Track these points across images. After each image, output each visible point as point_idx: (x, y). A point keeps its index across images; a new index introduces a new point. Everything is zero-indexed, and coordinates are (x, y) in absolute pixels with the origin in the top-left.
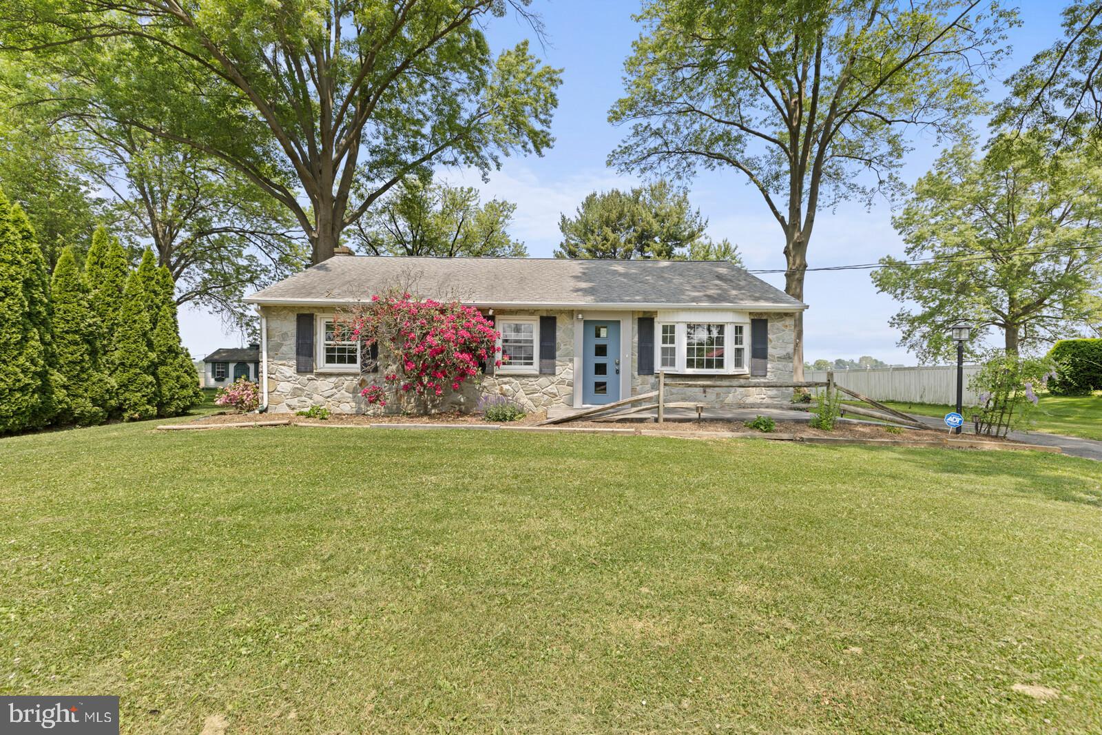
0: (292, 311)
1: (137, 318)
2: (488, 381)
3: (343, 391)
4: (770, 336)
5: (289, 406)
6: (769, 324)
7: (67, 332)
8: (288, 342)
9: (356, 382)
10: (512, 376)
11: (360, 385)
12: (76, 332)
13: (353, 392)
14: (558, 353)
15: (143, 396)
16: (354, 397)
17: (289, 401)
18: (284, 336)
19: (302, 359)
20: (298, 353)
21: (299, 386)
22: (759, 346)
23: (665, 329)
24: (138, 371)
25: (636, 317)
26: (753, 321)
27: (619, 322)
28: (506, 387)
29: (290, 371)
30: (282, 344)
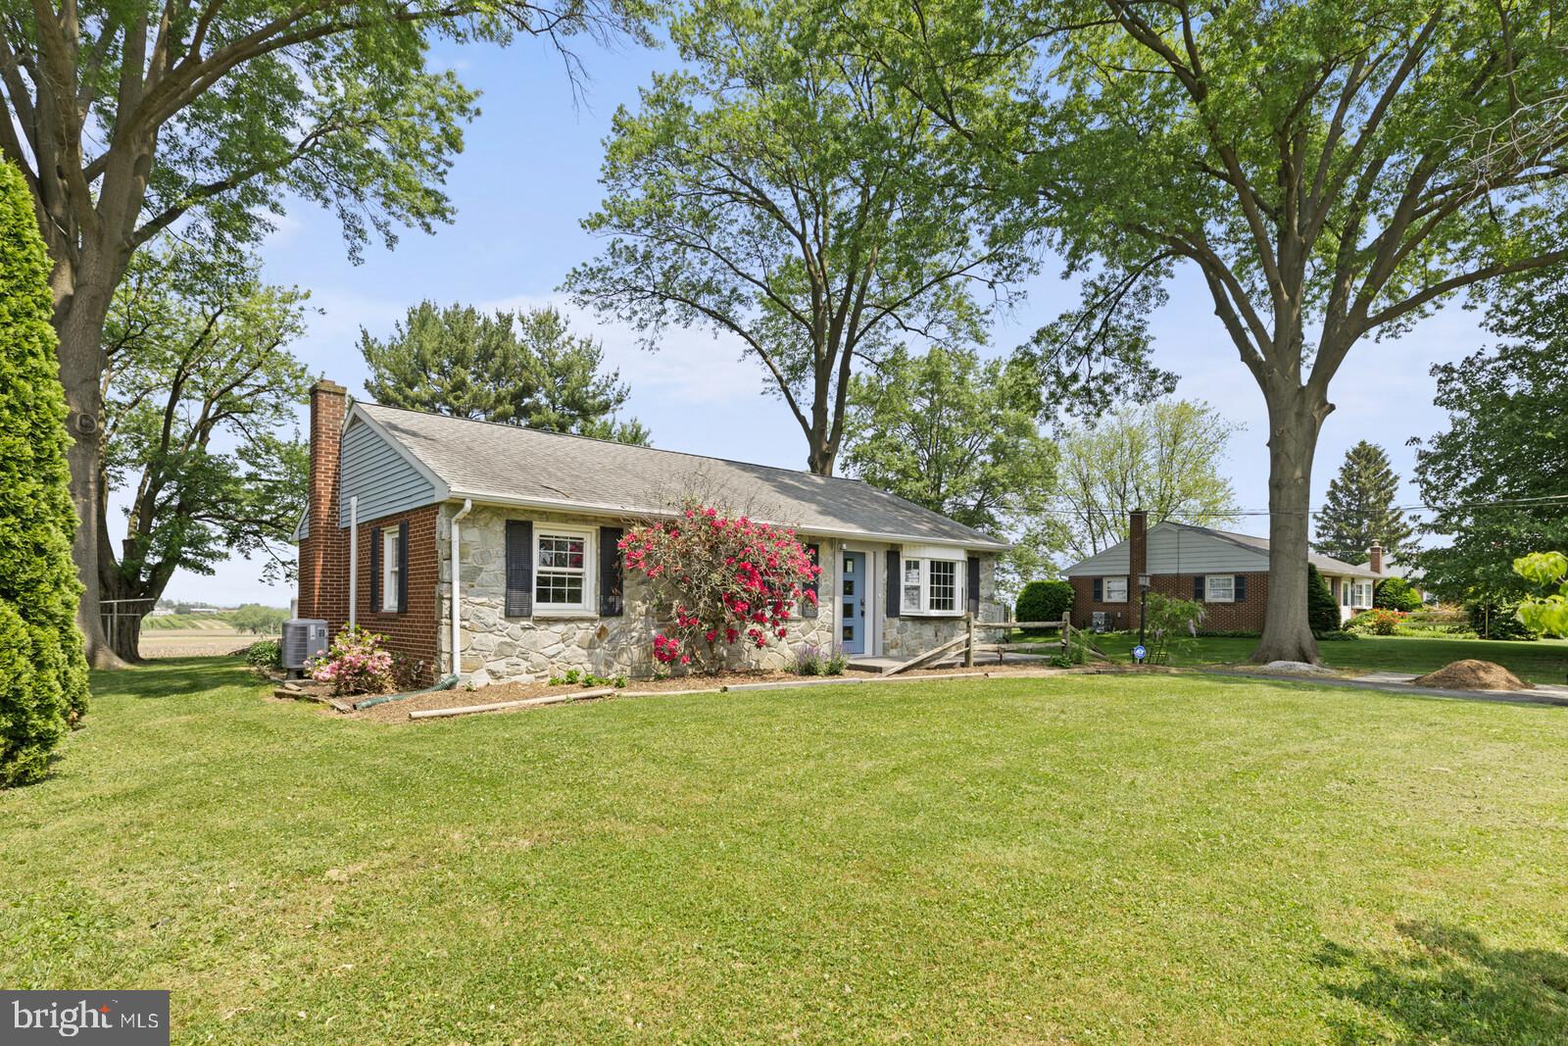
0: (498, 515)
3: (574, 646)
4: (981, 576)
5: (492, 673)
6: (981, 563)
8: (492, 567)
9: (592, 631)
11: (599, 635)
13: (589, 648)
16: (590, 655)
17: (492, 666)
18: (485, 556)
19: (516, 594)
20: (509, 586)
21: (508, 640)
23: (908, 563)
25: (885, 550)
27: (864, 553)
29: (495, 615)
30: (481, 569)
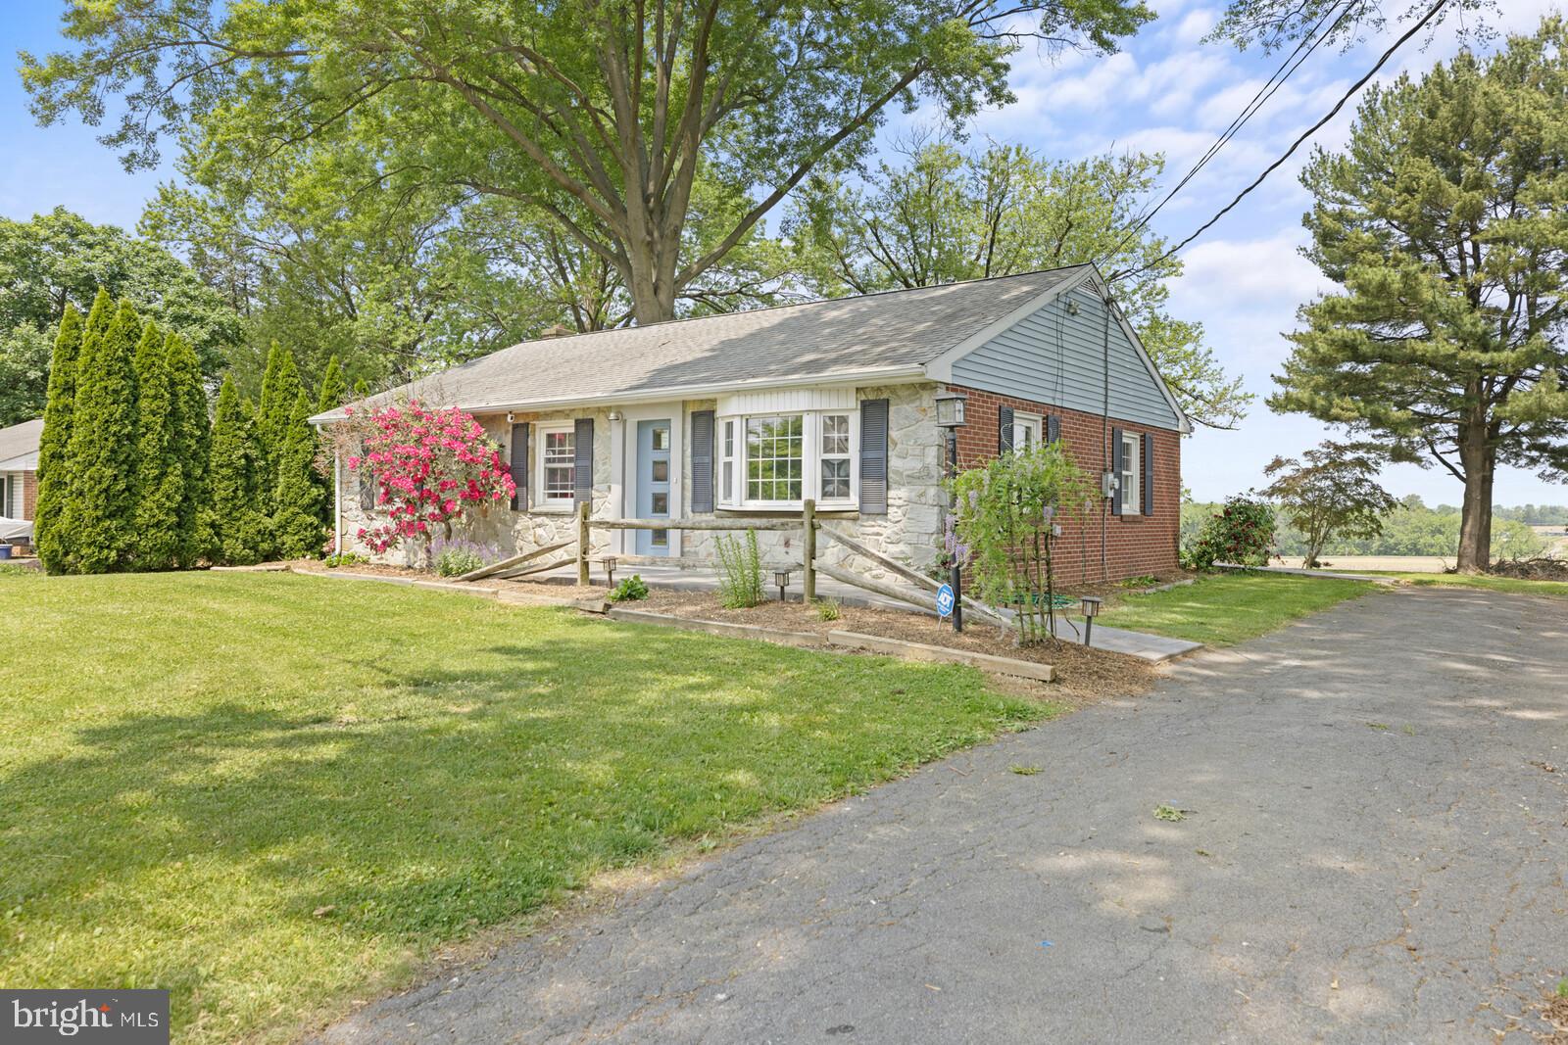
1: (299, 447)
2: (524, 522)
4: (893, 434)
6: (892, 409)
7: (221, 466)
10: (546, 514)
12: (228, 466)
14: (595, 478)
15: (301, 540)
17: (356, 547)
22: (871, 455)
23: (726, 429)
24: (297, 510)
25: (689, 411)
26: (865, 406)
27: (669, 420)
28: (539, 531)
29: (357, 508)
